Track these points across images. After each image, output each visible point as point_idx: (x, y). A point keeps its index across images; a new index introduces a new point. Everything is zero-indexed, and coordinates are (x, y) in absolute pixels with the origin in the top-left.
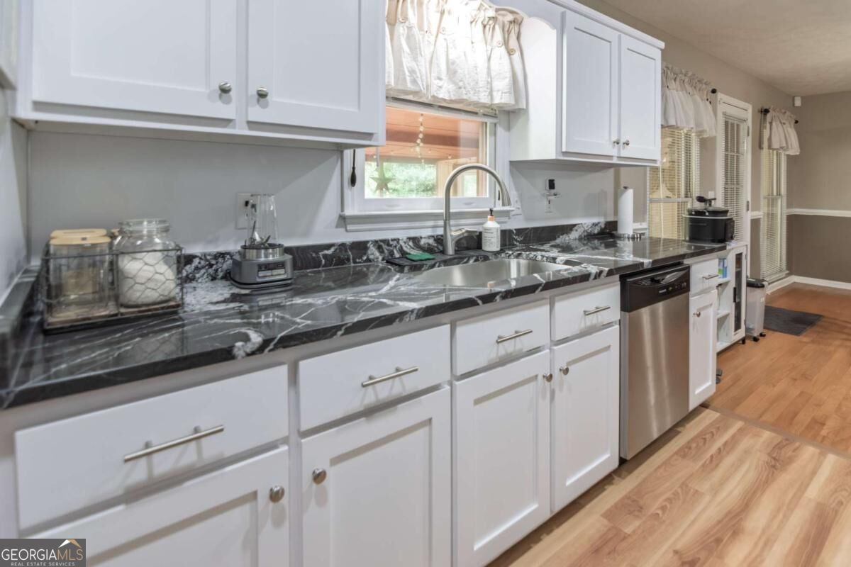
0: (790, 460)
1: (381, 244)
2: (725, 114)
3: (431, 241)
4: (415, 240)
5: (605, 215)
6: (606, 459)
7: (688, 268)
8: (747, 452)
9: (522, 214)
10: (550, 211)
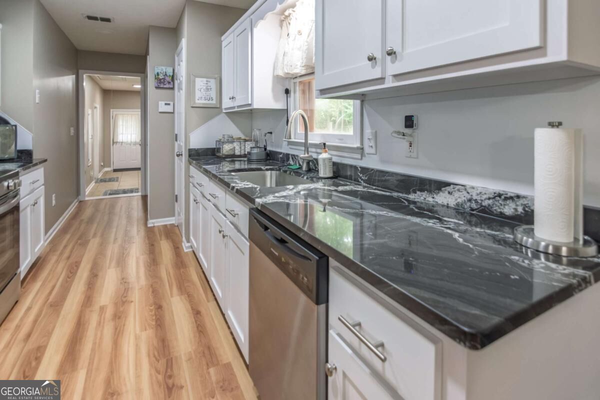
1: (293, 157)
9: (376, 154)
10: (412, 156)
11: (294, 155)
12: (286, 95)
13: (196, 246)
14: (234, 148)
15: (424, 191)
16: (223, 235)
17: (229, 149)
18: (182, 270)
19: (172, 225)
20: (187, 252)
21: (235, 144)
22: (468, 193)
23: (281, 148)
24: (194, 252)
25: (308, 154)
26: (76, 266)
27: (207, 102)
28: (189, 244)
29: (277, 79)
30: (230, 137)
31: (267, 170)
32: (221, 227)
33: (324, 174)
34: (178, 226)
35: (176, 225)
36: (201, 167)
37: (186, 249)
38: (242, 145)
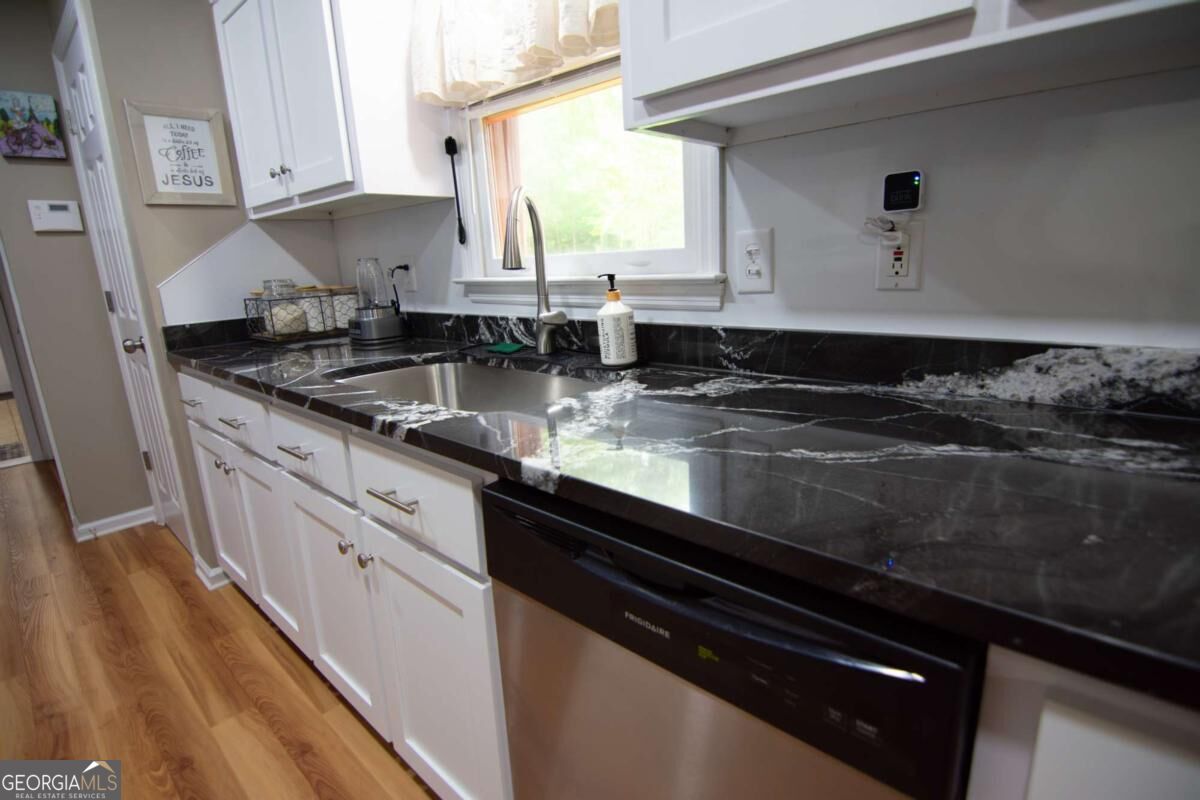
1: (490, 322)
4: (526, 323)
9: (772, 292)
10: (900, 286)
11: (494, 319)
12: (449, 157)
13: (244, 576)
14: (305, 313)
15: (950, 372)
16: (359, 558)
17: (290, 317)
18: (217, 642)
19: (151, 527)
20: (216, 591)
21: (305, 304)
22: (1106, 365)
23: (443, 302)
24: (235, 586)
25: (549, 310)
27: (193, 189)
28: (218, 571)
29: (426, 109)
30: (287, 286)
31: (428, 362)
32: (342, 535)
33: (618, 357)
34: (166, 526)
35: (163, 524)
36: (226, 376)
37: (213, 583)
38: (325, 305)
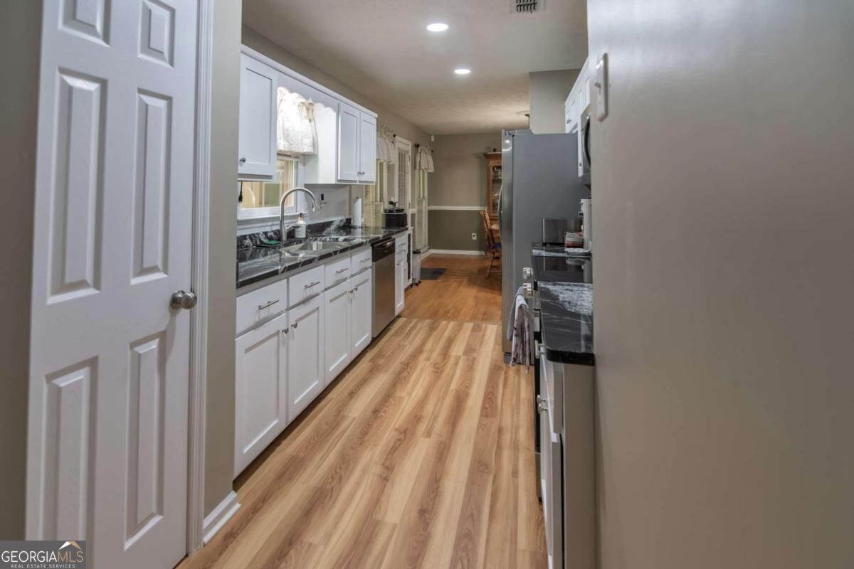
0: (437, 327)
1: (252, 236)
2: (399, 149)
3: (272, 234)
4: (266, 233)
5: (345, 215)
6: (366, 338)
7: (394, 239)
8: (421, 328)
26: (486, 408)
